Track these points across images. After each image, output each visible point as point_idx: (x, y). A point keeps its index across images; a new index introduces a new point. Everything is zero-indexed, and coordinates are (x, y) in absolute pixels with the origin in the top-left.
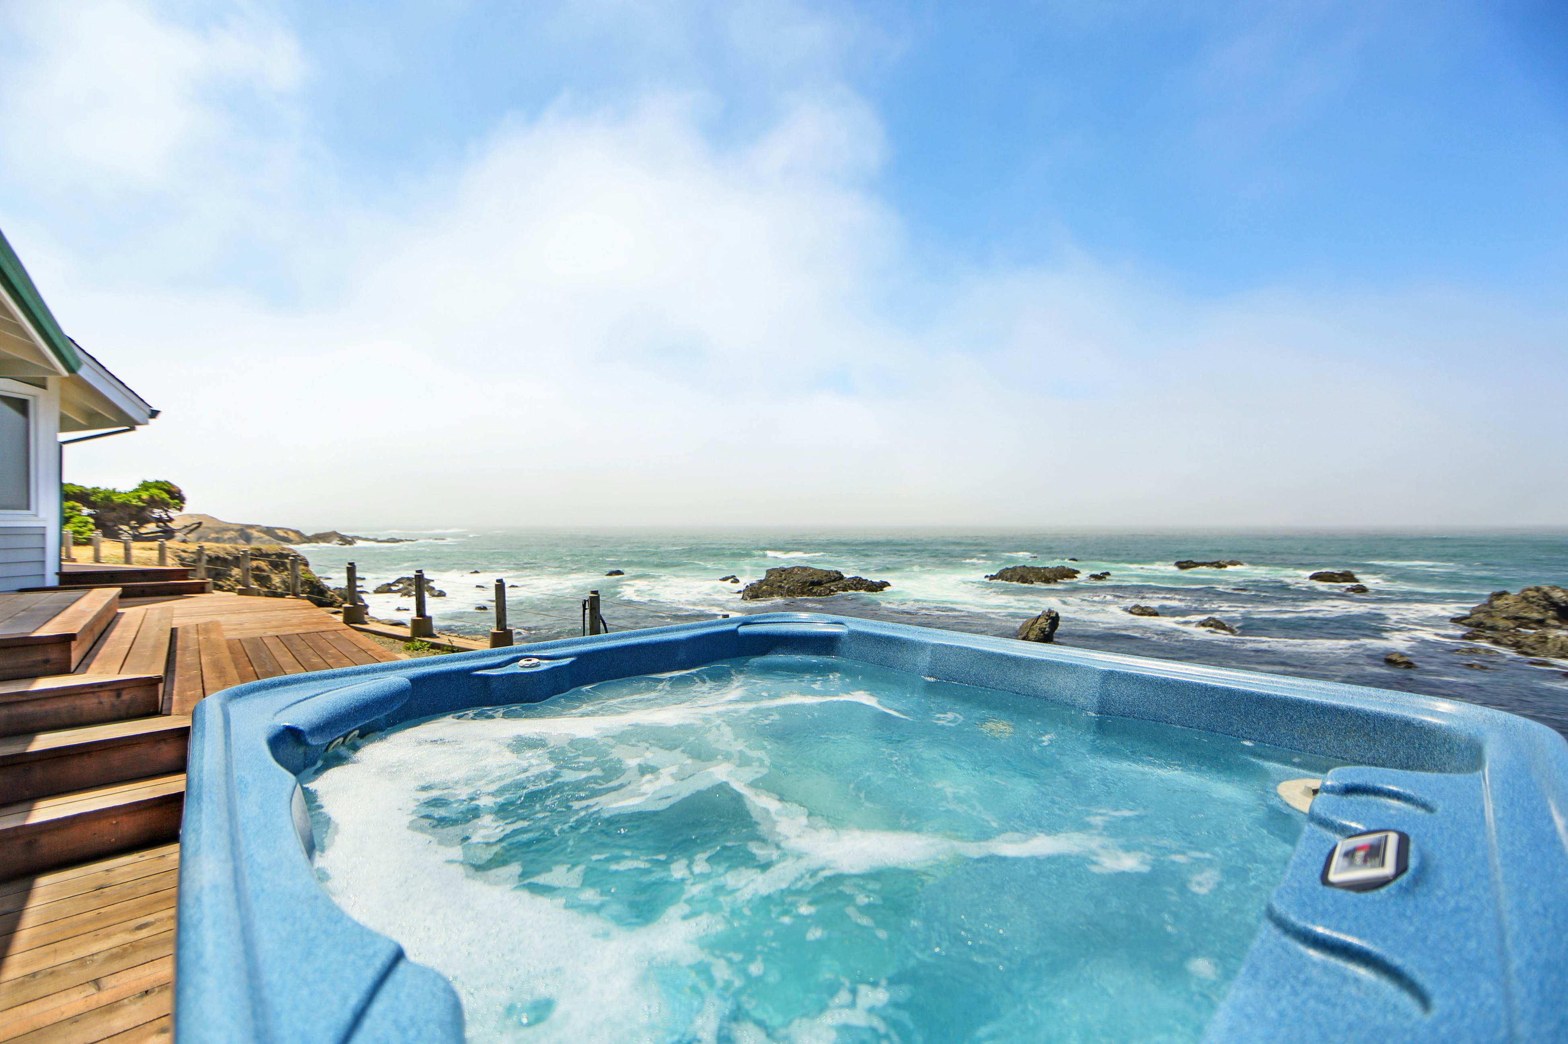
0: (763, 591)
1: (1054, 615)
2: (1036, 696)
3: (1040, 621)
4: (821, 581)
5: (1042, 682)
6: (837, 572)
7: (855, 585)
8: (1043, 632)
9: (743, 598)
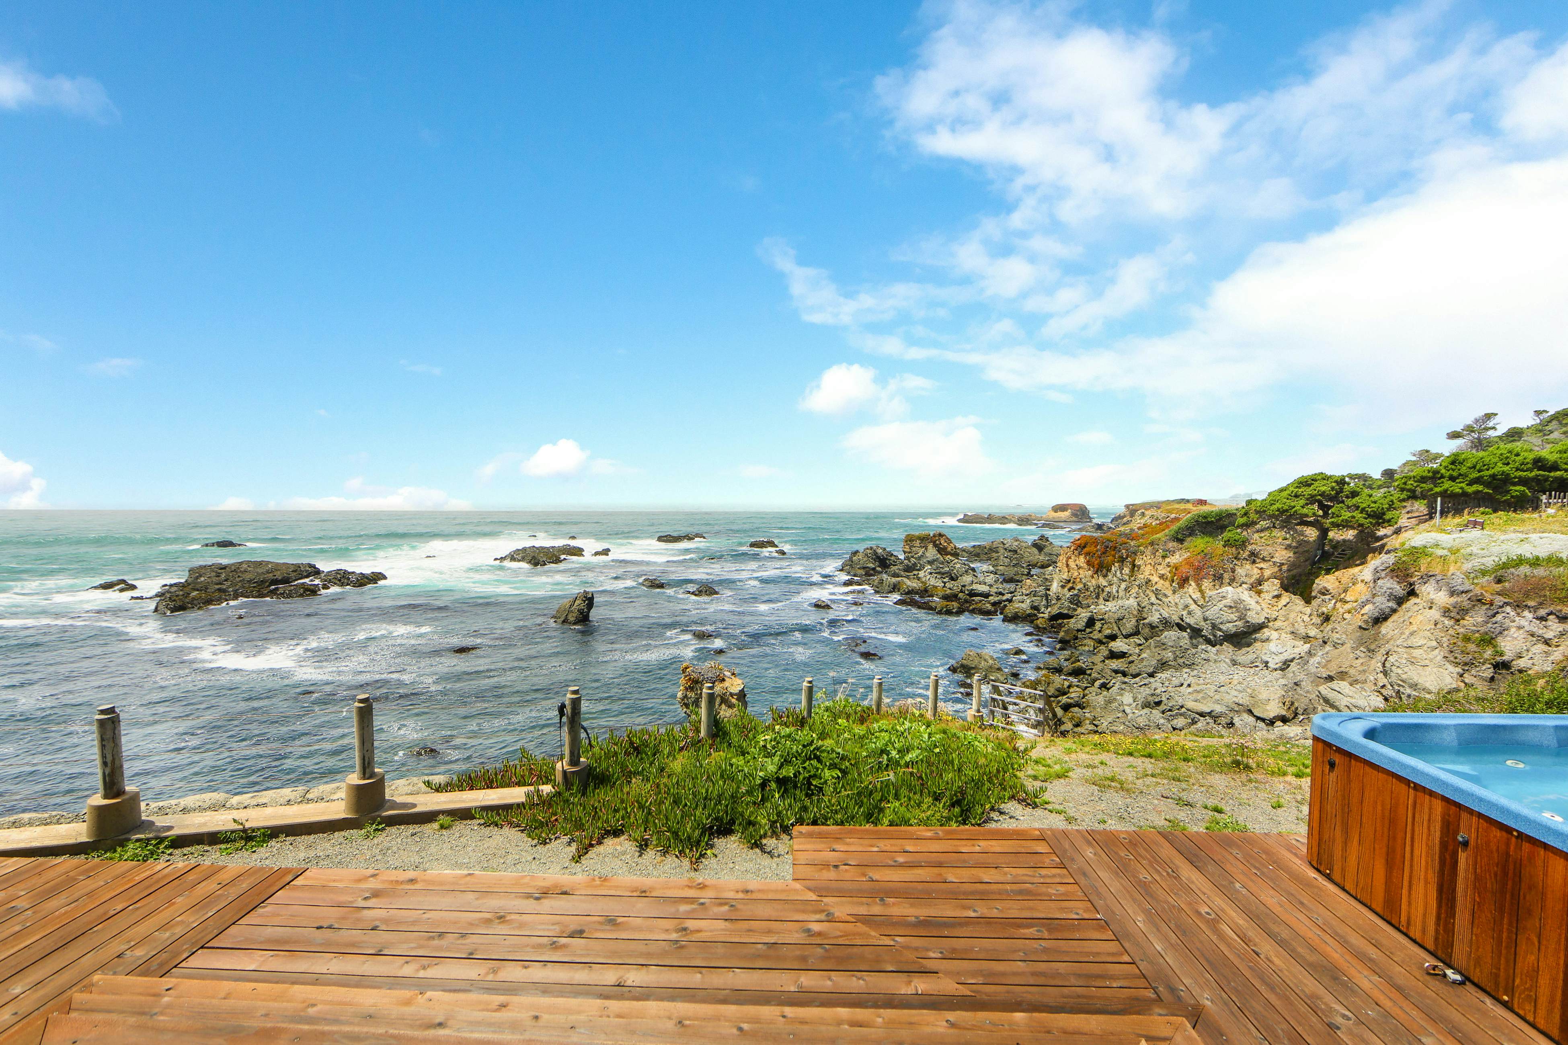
0: (194, 599)
1: (590, 596)
2: (1518, 744)
3: (577, 602)
4: (288, 578)
5: (1521, 736)
6: (311, 566)
7: (340, 580)
8: (581, 613)
9: (156, 610)
